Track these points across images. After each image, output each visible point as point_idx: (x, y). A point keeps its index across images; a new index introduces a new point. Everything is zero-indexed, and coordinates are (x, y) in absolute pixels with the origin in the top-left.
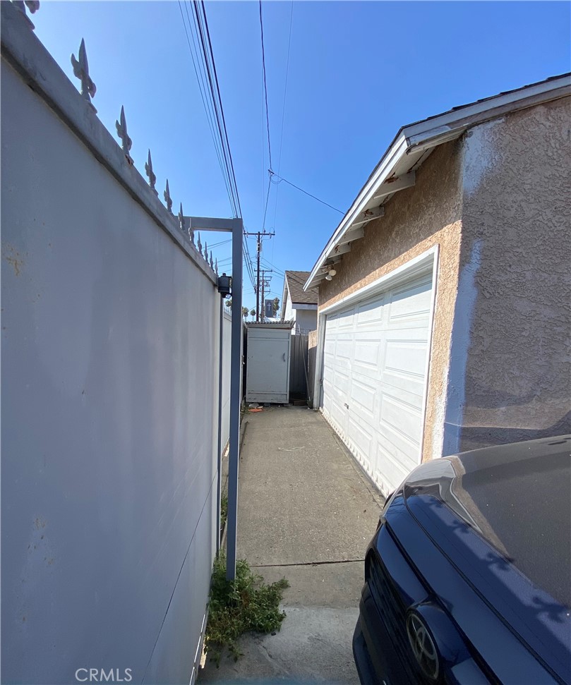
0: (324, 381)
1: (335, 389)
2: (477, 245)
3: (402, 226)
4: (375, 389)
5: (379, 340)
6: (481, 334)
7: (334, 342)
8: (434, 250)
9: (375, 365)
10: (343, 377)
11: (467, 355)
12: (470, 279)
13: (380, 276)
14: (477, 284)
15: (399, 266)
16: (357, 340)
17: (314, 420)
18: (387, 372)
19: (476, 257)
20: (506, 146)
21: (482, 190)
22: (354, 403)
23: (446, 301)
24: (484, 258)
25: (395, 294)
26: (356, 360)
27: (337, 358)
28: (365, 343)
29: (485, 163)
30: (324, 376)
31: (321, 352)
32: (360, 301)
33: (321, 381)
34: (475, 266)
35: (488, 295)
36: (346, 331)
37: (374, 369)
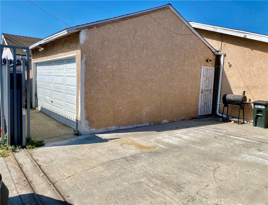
0: (38, 95)
1: (45, 96)
2: (84, 55)
3: (68, 44)
4: (63, 92)
5: (63, 76)
6: (87, 75)
7: (42, 76)
8: (76, 54)
9: (62, 84)
10: (48, 91)
11: (84, 80)
12: (83, 63)
13: (62, 56)
14: (85, 64)
15: (68, 55)
16: (54, 76)
17: (35, 112)
18: (67, 86)
19: (84, 58)
20: (89, 34)
21: (84, 43)
22: (55, 100)
23: (79, 67)
24: (86, 58)
25: (67, 62)
26: (54, 83)
27: (45, 83)
28: (58, 77)
29: (85, 38)
30: (38, 92)
31: (35, 80)
32: (55, 61)
33: (36, 95)
34: (84, 60)
35: (88, 67)
36: (49, 72)
37: (62, 86)
